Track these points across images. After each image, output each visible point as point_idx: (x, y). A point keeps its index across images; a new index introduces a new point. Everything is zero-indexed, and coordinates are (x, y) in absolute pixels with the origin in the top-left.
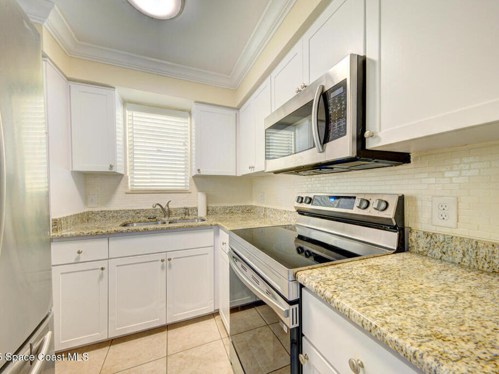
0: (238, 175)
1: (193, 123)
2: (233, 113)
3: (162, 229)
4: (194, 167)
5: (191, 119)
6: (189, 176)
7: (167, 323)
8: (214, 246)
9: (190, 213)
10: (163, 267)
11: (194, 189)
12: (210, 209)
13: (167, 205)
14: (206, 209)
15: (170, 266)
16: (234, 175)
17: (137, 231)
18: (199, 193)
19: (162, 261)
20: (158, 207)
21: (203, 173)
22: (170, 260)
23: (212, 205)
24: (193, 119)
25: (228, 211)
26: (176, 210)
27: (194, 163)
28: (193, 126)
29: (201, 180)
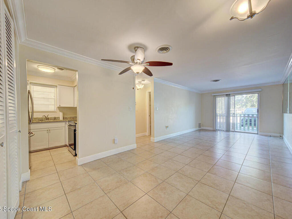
0: (75, 107)
1: (58, 89)
2: (73, 88)
3: (47, 122)
4: (58, 104)
5: (57, 88)
6: (56, 107)
7: (50, 147)
8: (65, 127)
9: (56, 119)
10: (47, 132)
11: (58, 111)
12: (65, 117)
13: (47, 116)
14: (63, 118)
15: (50, 132)
16: (73, 106)
17: (34, 122)
18: (60, 112)
19: (47, 130)
20: (44, 117)
21: (61, 106)
22: (50, 130)
23: (65, 116)
24: (58, 88)
25: (72, 118)
26: (51, 118)
27: (58, 103)
28: (58, 91)
29: (61, 109)
